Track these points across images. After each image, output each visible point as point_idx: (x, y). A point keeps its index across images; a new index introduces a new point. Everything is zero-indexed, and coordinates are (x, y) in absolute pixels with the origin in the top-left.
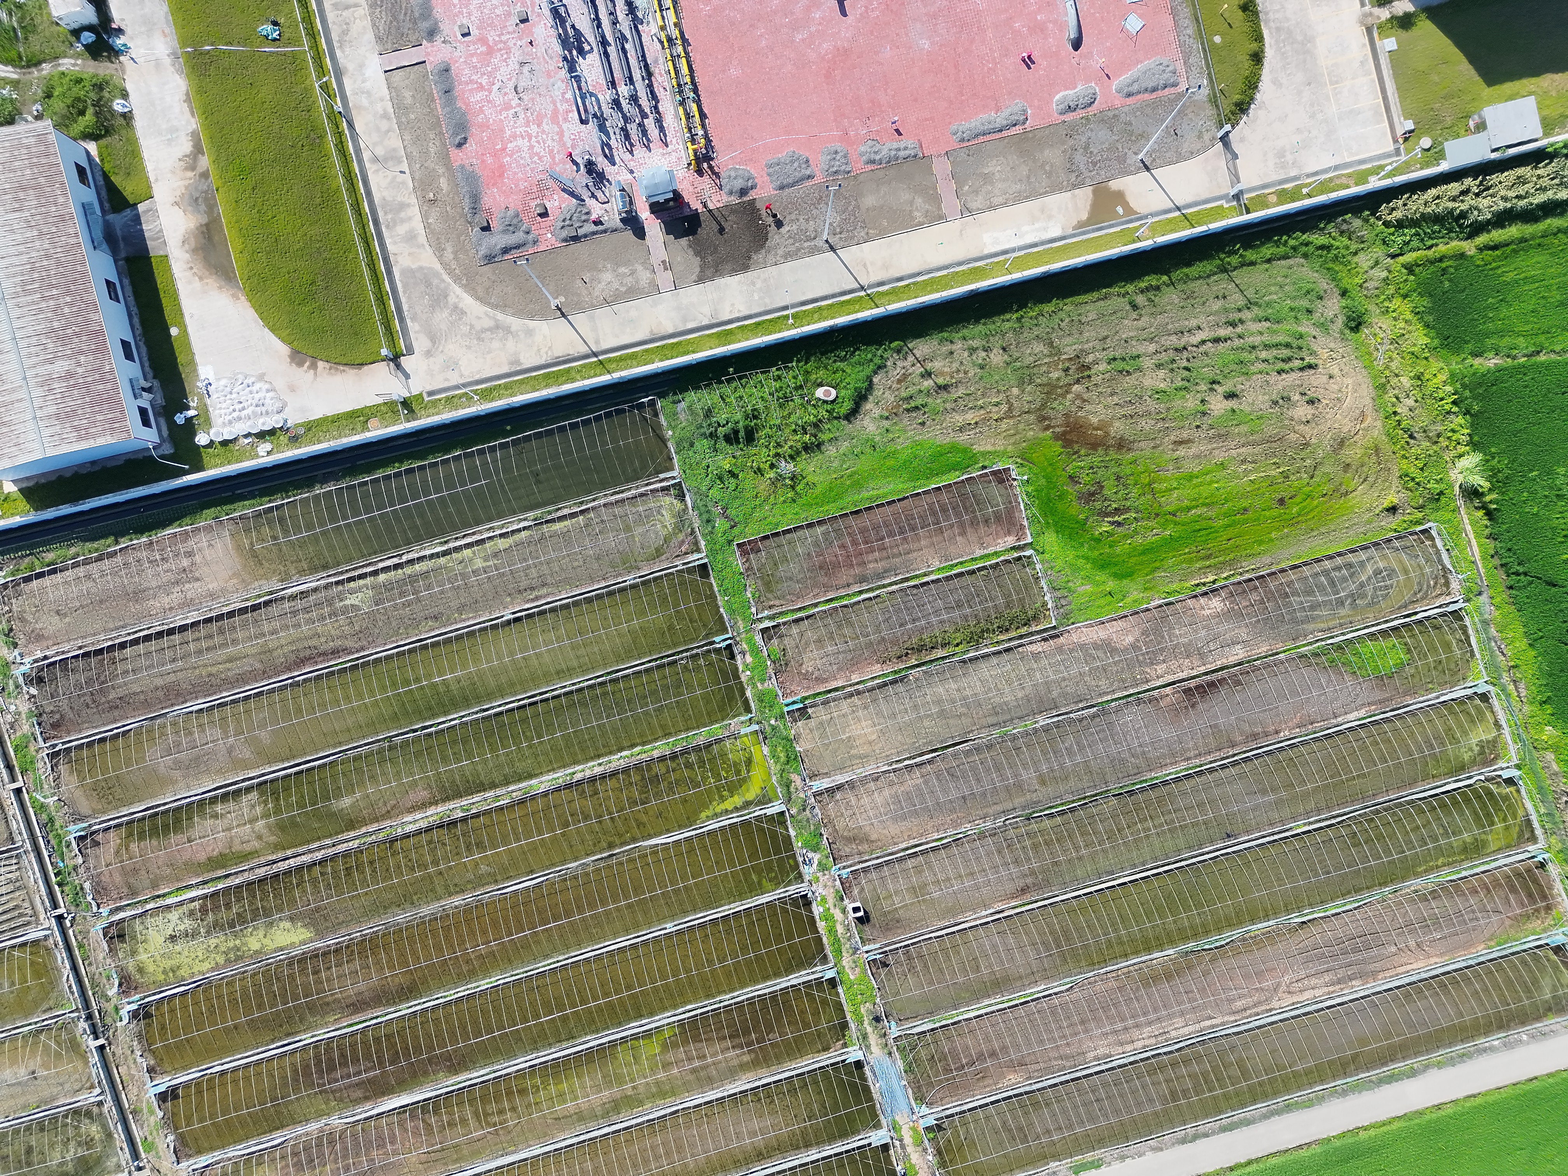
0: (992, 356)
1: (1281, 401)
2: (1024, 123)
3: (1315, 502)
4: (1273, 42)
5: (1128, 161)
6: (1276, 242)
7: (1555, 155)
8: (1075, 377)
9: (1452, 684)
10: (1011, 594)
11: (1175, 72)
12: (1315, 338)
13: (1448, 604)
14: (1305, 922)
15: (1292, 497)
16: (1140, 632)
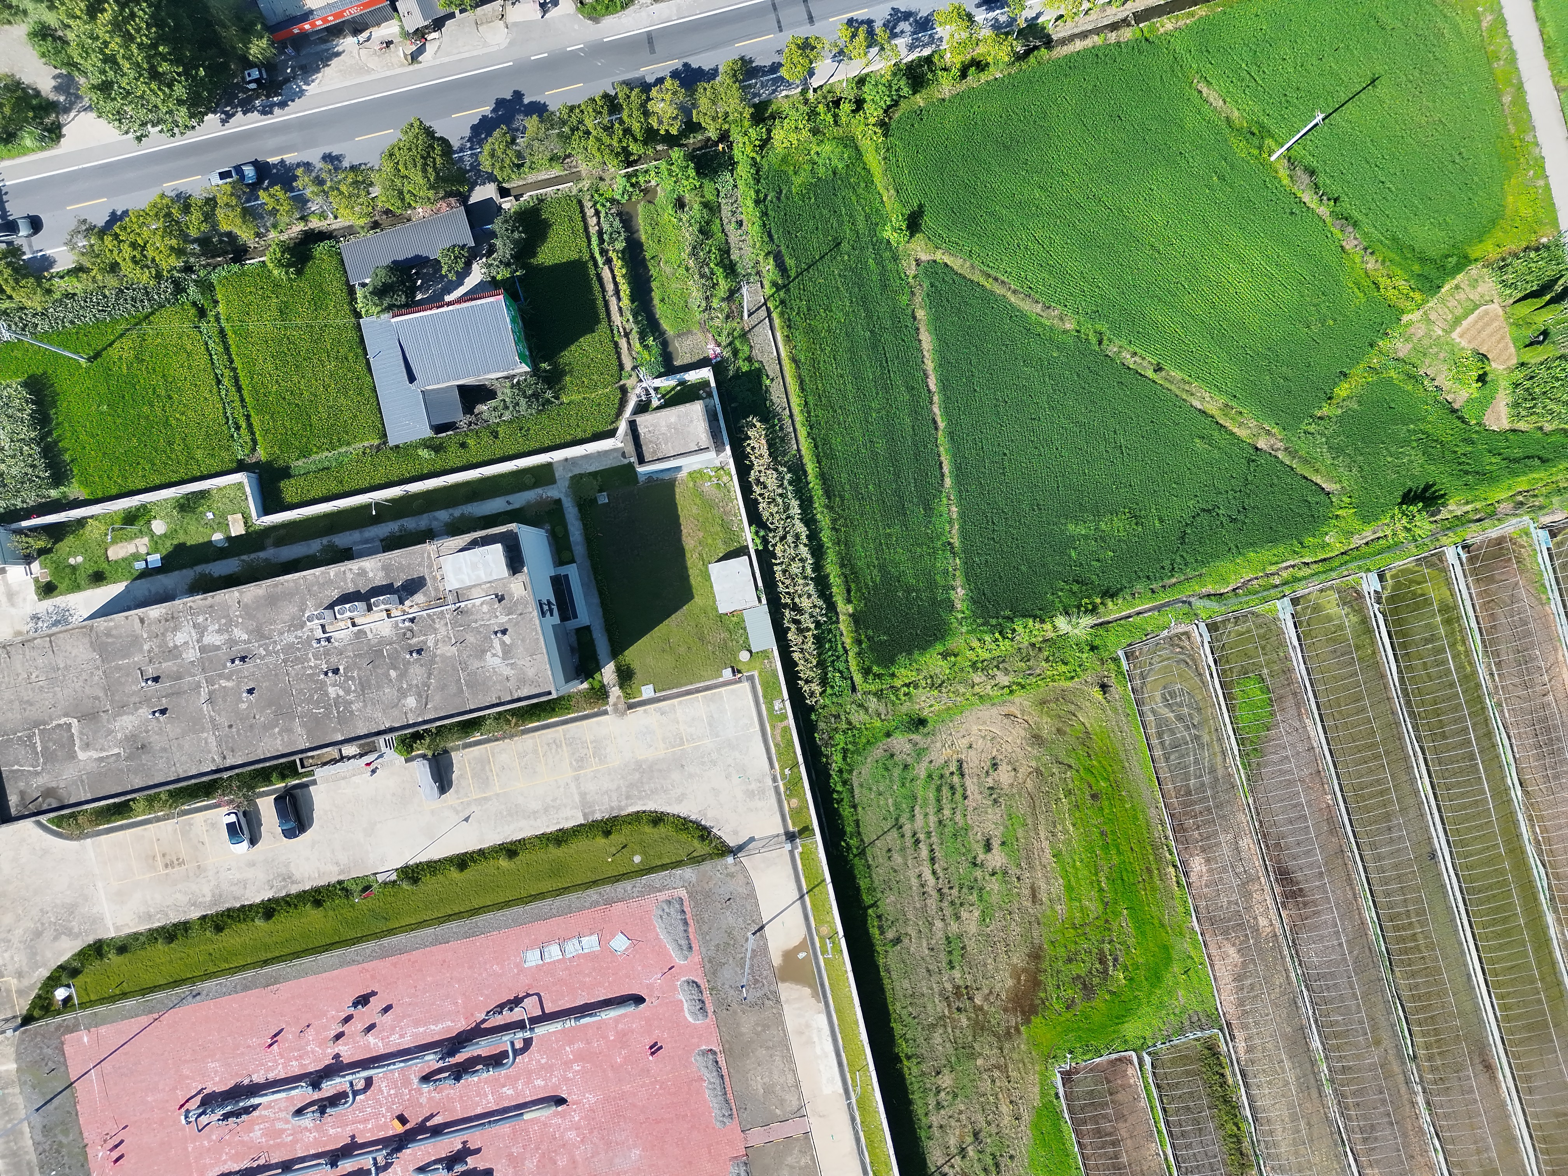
0: (944, 1086)
1: (994, 796)
2: (715, 1053)
3: (1095, 763)
4: (641, 802)
5: (754, 947)
6: (838, 803)
7: (765, 541)
8: (967, 1002)
9: (1281, 633)
10: (1188, 1073)
11: (669, 902)
12: (931, 762)
13: (1201, 635)
14: (1521, 784)
15: (1090, 787)
16: (1225, 942)
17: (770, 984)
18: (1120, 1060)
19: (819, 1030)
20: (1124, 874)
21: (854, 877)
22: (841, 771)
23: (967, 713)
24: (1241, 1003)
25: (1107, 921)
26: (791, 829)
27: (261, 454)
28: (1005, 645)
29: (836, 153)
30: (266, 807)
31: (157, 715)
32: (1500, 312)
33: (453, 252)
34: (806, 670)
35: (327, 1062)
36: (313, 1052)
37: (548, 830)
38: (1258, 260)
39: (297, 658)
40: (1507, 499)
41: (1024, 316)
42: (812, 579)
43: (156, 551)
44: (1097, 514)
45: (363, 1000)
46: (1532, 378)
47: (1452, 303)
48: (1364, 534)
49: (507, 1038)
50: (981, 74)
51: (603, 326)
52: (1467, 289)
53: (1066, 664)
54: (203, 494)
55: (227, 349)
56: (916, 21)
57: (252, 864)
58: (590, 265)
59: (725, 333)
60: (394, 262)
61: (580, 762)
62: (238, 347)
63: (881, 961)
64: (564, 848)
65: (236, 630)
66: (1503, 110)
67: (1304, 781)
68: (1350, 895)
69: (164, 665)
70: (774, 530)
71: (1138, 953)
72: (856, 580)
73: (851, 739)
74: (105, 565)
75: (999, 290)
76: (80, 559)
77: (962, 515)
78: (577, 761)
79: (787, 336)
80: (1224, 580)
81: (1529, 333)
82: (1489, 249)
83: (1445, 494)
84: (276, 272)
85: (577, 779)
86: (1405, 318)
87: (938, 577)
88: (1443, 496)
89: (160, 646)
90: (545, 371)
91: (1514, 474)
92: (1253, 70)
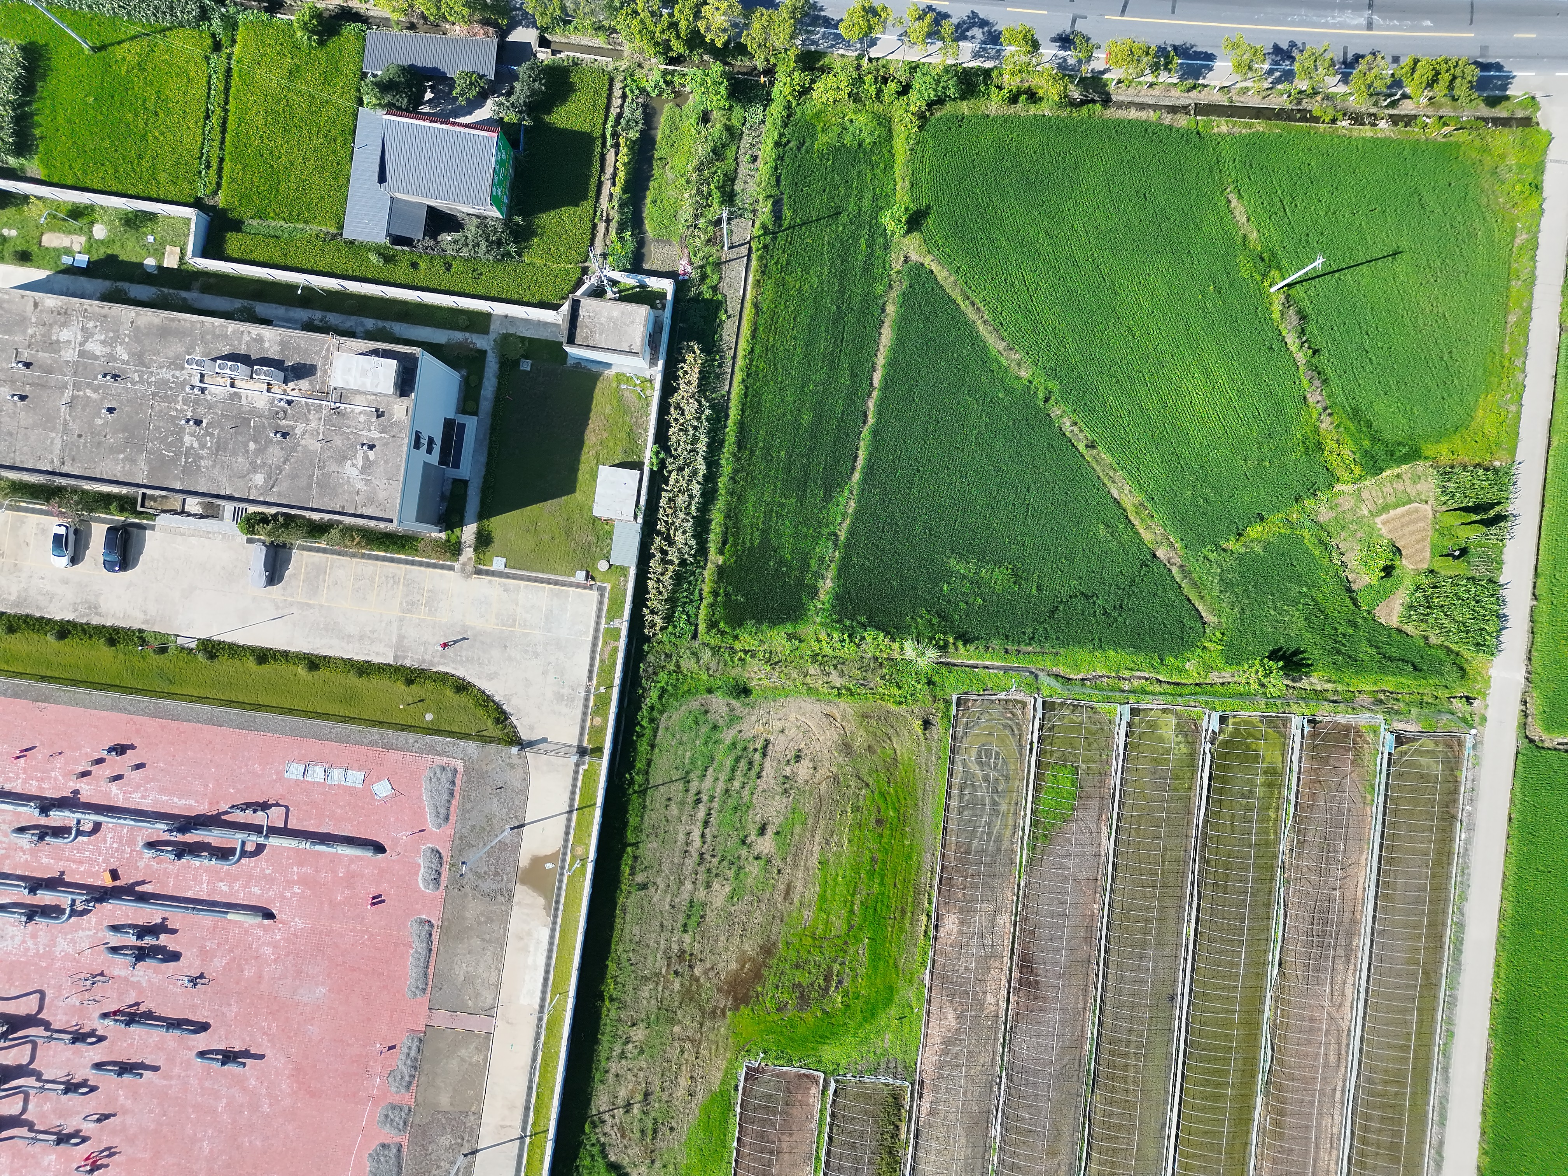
0: (635, 1039)
1: (786, 786)
2: (432, 926)
3: (892, 790)
4: (453, 666)
5: (507, 841)
6: (638, 736)
7: (662, 464)
8: (687, 968)
9: (1110, 736)
10: (866, 1112)
11: (443, 769)
12: (740, 732)
13: (1035, 710)
14: (1280, 964)
15: (879, 811)
16: (948, 1005)
17: (509, 881)
18: (807, 1076)
19: (538, 942)
20: (879, 905)
21: (627, 812)
22: (652, 708)
23: (791, 699)
24: (941, 1066)
25: (846, 943)
26: (585, 745)
27: (221, 200)
28: (850, 648)
29: (868, 127)
30: (98, 532)
31: (16, 398)
32: (1430, 514)
33: (470, 78)
34: (654, 601)
35: (65, 794)
36: (56, 779)
37: (356, 658)
38: (1222, 379)
39: (166, 396)
40: (1369, 693)
41: (985, 347)
42: (693, 517)
43: (89, 252)
44: (982, 560)
45: (120, 749)
46: (1435, 587)
47: (1388, 489)
48: (1223, 674)
49: (240, 836)
50: (1032, 106)
51: (588, 204)
52: (1408, 481)
53: (900, 688)
54: (151, 217)
55: (227, 89)
56: (990, 32)
57: (65, 582)
58: (599, 142)
59: (701, 254)
60: (412, 66)
61: (411, 606)
62: (238, 91)
63: (621, 900)
64: (364, 680)
65: (119, 347)
66: (1505, 328)
67: (1079, 883)
68: (1080, 1006)
69: (40, 354)
70: (675, 458)
71: (864, 983)
72: (736, 536)
73: (674, 682)
74: (35, 248)
75: (972, 315)
76: (14, 233)
77: (857, 512)
78: (408, 603)
79: (759, 281)
80: (1076, 666)
81: (1449, 544)
82: (1442, 452)
83: (1312, 665)
84: (299, 34)
85: (401, 620)
86: (1338, 487)
87: (813, 562)
88: (1308, 666)
89: (43, 336)
90: (517, 224)
91: (1383, 670)
92: (1288, 199)
